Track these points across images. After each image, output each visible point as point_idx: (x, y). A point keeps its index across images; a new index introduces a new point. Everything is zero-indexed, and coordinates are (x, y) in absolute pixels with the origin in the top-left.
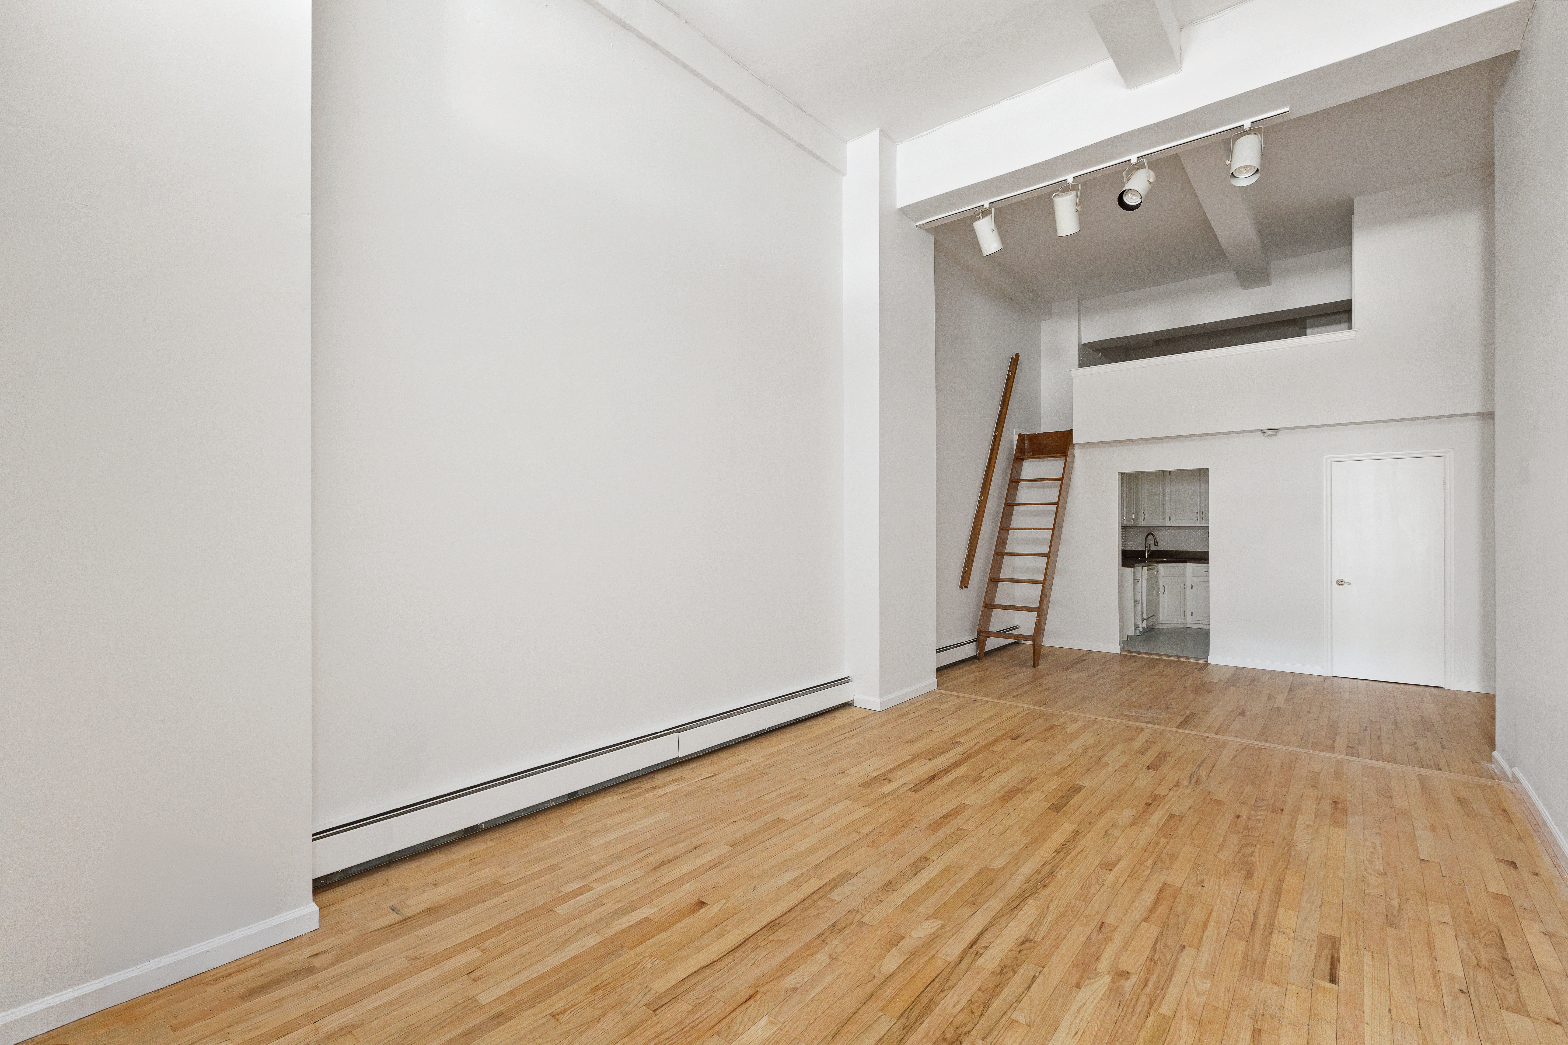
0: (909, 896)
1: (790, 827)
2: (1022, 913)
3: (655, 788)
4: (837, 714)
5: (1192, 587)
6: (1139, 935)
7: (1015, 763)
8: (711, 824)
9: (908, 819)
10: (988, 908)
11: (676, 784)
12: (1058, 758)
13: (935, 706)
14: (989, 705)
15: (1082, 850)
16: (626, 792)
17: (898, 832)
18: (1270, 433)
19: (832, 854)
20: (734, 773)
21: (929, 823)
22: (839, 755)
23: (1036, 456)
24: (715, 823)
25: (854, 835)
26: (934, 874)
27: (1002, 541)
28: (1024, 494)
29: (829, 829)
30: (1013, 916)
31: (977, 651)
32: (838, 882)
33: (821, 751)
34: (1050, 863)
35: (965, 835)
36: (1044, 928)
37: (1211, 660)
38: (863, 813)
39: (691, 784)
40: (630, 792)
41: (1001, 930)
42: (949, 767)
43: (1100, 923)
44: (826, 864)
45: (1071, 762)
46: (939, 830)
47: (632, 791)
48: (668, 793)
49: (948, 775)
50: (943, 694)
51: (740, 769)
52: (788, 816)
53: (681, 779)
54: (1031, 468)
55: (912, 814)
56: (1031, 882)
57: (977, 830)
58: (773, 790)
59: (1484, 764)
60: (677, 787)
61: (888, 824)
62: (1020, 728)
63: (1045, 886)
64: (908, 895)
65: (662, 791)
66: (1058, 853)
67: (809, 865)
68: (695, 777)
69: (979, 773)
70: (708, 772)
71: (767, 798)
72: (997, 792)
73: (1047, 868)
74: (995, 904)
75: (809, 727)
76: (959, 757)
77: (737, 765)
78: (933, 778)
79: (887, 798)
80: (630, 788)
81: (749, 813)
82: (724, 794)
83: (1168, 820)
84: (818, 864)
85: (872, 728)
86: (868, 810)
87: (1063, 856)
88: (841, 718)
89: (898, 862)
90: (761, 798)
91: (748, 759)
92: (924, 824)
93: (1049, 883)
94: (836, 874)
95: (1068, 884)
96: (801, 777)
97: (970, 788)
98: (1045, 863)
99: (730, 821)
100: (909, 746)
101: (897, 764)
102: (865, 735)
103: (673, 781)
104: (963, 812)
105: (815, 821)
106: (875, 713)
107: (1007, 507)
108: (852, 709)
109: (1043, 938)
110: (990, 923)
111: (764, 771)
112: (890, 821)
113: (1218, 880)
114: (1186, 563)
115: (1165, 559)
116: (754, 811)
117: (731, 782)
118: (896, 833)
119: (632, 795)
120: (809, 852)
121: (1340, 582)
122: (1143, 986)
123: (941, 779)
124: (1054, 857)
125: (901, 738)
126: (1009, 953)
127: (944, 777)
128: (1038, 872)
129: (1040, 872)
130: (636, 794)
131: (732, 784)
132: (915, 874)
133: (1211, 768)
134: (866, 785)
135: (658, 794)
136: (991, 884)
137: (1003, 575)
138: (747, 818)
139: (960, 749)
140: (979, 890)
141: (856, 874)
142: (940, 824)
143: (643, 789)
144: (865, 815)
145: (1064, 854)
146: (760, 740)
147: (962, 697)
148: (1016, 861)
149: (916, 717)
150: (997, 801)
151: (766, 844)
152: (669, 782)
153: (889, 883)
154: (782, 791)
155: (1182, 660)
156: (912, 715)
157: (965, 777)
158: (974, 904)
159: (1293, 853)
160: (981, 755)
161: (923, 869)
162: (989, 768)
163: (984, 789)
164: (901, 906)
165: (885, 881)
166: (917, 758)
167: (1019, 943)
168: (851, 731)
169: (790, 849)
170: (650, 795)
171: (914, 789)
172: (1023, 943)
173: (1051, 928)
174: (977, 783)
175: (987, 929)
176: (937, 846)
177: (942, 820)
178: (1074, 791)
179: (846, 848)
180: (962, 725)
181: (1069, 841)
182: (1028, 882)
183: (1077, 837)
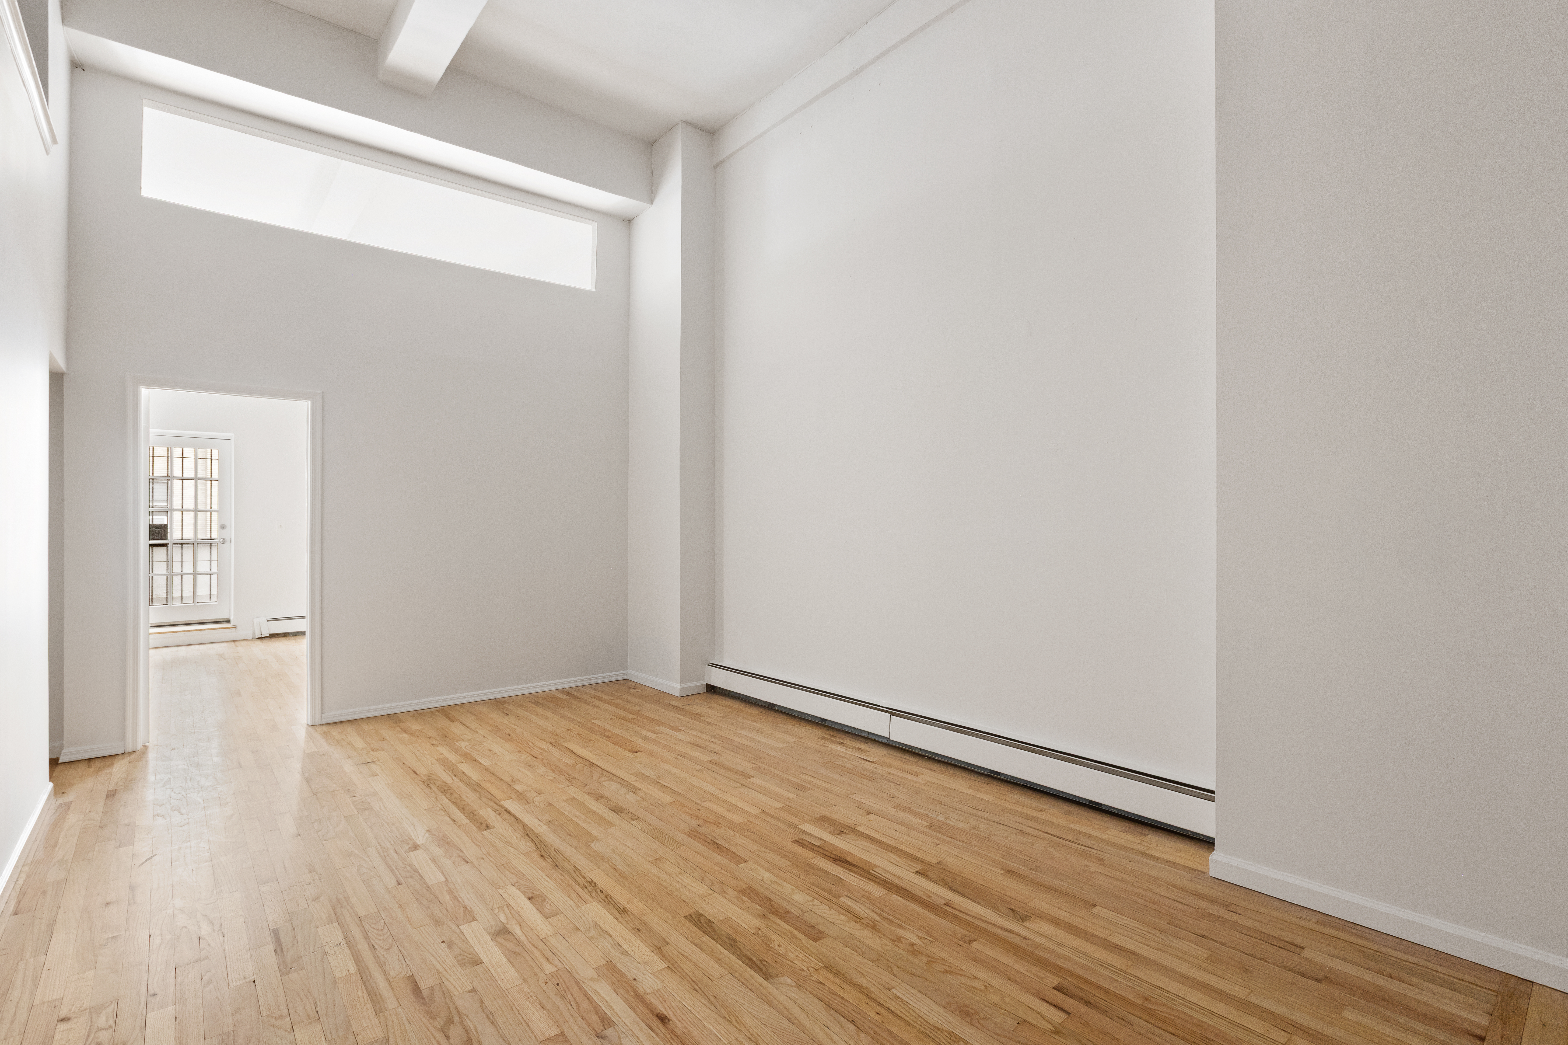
34: (576, 873)
63: (542, 857)
73: (569, 869)
87: (581, 883)
93: (546, 861)
95: (532, 869)
98: (580, 871)
124: (584, 878)
181: (606, 897)
182: (555, 851)
183: (612, 907)
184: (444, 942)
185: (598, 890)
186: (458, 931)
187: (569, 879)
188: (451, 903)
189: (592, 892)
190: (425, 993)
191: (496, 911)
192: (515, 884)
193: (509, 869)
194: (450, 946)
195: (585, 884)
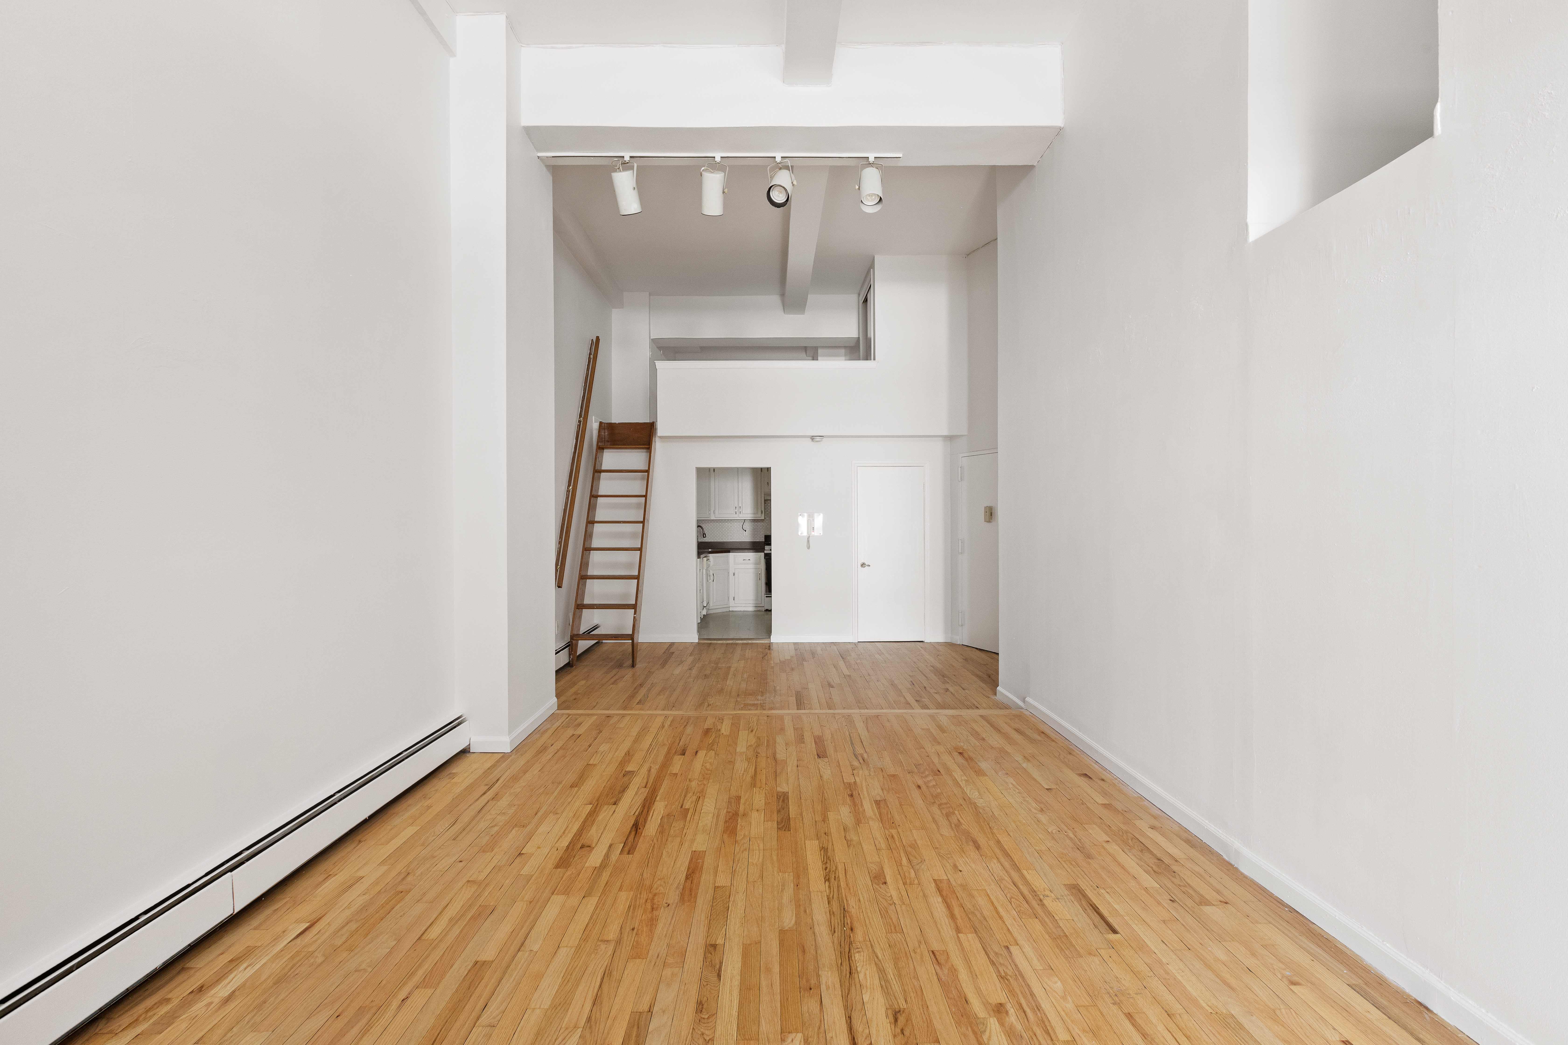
0: (737, 1014)
1: (505, 973)
2: (861, 976)
3: (201, 989)
4: (456, 769)
5: (734, 574)
6: (969, 952)
7: (705, 782)
8: (364, 1021)
9: (651, 896)
10: (828, 988)
11: (245, 965)
12: (741, 765)
13: (570, 732)
14: (627, 718)
15: (845, 869)
16: (135, 1022)
17: (652, 920)
18: (818, 440)
19: (595, 994)
20: (348, 907)
21: (678, 892)
22: (496, 829)
23: (620, 446)
24: (368, 1016)
25: (603, 946)
26: (738, 965)
27: (588, 536)
28: (606, 485)
29: (563, 952)
30: (858, 985)
31: (570, 657)
32: (638, 1036)
33: (468, 829)
34: (833, 897)
35: (727, 893)
36: (896, 986)
37: (775, 638)
38: (591, 908)
39: (277, 956)
40: (145, 1019)
41: (863, 1012)
42: (644, 806)
43: (931, 953)
44: (598, 1013)
45: (754, 768)
46: (696, 897)
47: (150, 1014)
48: (238, 989)
49: (649, 818)
50: (569, 715)
51: (356, 898)
52: (488, 954)
53: (249, 952)
54: (612, 459)
55: (651, 887)
56: (836, 930)
57: (735, 882)
58: (434, 916)
59: (994, 697)
60: (250, 971)
61: (633, 913)
62: (678, 739)
63: (852, 929)
64: (735, 1013)
65: (222, 991)
66: (829, 880)
67: (576, 1027)
68: (277, 939)
69: (680, 805)
70: (298, 921)
71: (434, 933)
72: (717, 824)
73: (835, 904)
74: (829, 978)
75: (425, 797)
76: (644, 792)
77: (345, 891)
78: (637, 827)
79: (604, 874)
80: (140, 1009)
81: (420, 973)
82: (352, 954)
83: (879, 808)
84: (589, 1019)
85: (515, 778)
86: (593, 901)
87: (836, 883)
88: (464, 773)
89: (686, 967)
90: (424, 937)
91: (360, 874)
92: (673, 897)
93: (851, 922)
94: (624, 1025)
95: (868, 916)
96: (465, 880)
97: (686, 828)
98: (828, 899)
99: (395, 1003)
100: (576, 793)
101: (581, 819)
102: (512, 791)
103: (235, 961)
104: (703, 862)
105: (535, 944)
106: (504, 756)
107: (592, 498)
108: (469, 758)
109: (906, 1001)
110: (846, 1007)
111: (400, 888)
112: (632, 907)
113: (963, 860)
114: (730, 552)
115: (710, 550)
116: (427, 966)
117: (353, 926)
118: (652, 922)
119: (154, 1024)
120: (561, 1003)
121: (863, 565)
122: (1023, 1014)
123: (647, 826)
124: (829, 887)
125: (560, 783)
126: (896, 1041)
127: (648, 822)
128: (832, 913)
129: (833, 913)
130: (163, 1017)
131: (357, 930)
132: (719, 976)
133: (861, 743)
134: (563, 862)
135: (216, 1001)
136: (804, 951)
137: (590, 572)
138: (424, 984)
139: (637, 782)
140: (800, 966)
141: (650, 1011)
142: (691, 890)
143: (175, 1002)
144: (595, 909)
145: (835, 879)
146: (359, 838)
147: (592, 715)
148: (802, 909)
149: (558, 751)
150: (725, 836)
151: (484, 1020)
152: (225, 966)
153: (700, 1006)
154: (451, 912)
155: (750, 642)
156: (552, 750)
157: (668, 817)
158: (811, 989)
159: (981, 811)
160: (665, 782)
161: (721, 963)
162: (685, 796)
163: (700, 824)
164: (740, 1035)
165: (692, 1006)
166: (599, 805)
167: (893, 1021)
168: (489, 789)
169: (529, 1011)
170: (199, 1007)
171: (626, 849)
172: (896, 1020)
173: (901, 983)
174: (688, 818)
175: (850, 1017)
176: (711, 922)
177: (689, 882)
178: (783, 801)
179: (607, 974)
180: (617, 749)
181: (826, 863)
182: (835, 932)
183: (829, 854)
184: (960, 871)
185: (827, 871)
186: (949, 876)
187: (843, 891)
188: (953, 902)
189: (833, 871)
190: (971, 843)
191: (916, 882)
192: (892, 904)
193: (892, 924)
194: (955, 866)
195: (833, 879)
